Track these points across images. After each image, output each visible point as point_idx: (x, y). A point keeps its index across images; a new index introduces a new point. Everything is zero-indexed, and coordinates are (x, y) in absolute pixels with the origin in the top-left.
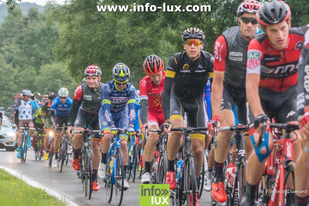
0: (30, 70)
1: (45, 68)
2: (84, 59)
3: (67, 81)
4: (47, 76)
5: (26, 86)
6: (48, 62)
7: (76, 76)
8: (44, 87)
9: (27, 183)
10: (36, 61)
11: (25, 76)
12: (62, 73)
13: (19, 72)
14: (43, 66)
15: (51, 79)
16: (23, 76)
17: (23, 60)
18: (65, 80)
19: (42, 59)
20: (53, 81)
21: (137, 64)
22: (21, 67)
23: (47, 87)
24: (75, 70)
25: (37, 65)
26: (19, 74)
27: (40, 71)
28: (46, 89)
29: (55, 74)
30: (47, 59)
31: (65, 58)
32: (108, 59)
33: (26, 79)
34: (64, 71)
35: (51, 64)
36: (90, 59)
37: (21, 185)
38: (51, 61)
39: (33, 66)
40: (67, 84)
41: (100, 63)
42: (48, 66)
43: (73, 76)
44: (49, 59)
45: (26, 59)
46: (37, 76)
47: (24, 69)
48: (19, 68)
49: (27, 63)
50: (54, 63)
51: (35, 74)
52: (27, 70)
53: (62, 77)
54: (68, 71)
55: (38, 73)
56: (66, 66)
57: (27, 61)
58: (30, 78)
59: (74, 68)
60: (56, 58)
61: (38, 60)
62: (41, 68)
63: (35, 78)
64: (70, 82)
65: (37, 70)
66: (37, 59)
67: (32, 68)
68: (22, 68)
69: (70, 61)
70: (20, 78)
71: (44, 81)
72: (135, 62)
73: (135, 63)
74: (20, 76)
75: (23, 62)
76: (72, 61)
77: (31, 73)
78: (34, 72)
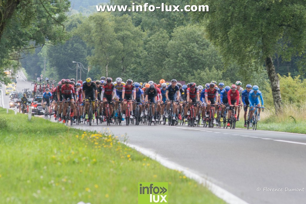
0: (162, 33)
1: (179, 30)
2: (224, 19)
3: (204, 45)
4: (181, 40)
5: (157, 52)
6: (182, 24)
7: (215, 39)
8: (178, 53)
9: (162, 164)
10: (168, 23)
11: (156, 41)
12: (198, 35)
13: (150, 35)
14: (176, 28)
15: (186, 44)
16: (153, 40)
17: (153, 22)
18: (202, 43)
19: (174, 20)
20: (188, 46)
21: (286, 24)
22: (151, 29)
23: (181, 52)
24: (214, 32)
25: (170, 27)
26: (149, 39)
27: (173, 34)
28: (180, 54)
29: (190, 37)
30: (181, 20)
31: (202, 19)
32: (251, 19)
33: (158, 44)
34: (199, 33)
35: (185, 25)
36: (232, 19)
37: (155, 166)
38: (185, 22)
39: (165, 28)
40: (204, 49)
41: (242, 23)
42: (182, 28)
43: (211, 40)
44: (183, 19)
45: (157, 20)
46: (170, 40)
47: (155, 32)
48: (149, 31)
49: (157, 25)
50: (189, 25)
51: (167, 38)
52: (158, 33)
53: (199, 41)
54: (206, 34)
55: (171, 37)
56: (203, 28)
57: (158, 23)
58: (162, 43)
59: (213, 30)
60: (191, 19)
61: (171, 22)
62: (174, 30)
63: (168, 42)
64: (208, 46)
65: (170, 33)
66: (169, 20)
67: (163, 30)
68: (153, 31)
69: (208, 21)
70: (150, 42)
71: (178, 46)
72: (283, 21)
73: (284, 23)
74: (150, 40)
75: (154, 24)
76: (210, 22)
77: (163, 37)
78: (167, 36)
